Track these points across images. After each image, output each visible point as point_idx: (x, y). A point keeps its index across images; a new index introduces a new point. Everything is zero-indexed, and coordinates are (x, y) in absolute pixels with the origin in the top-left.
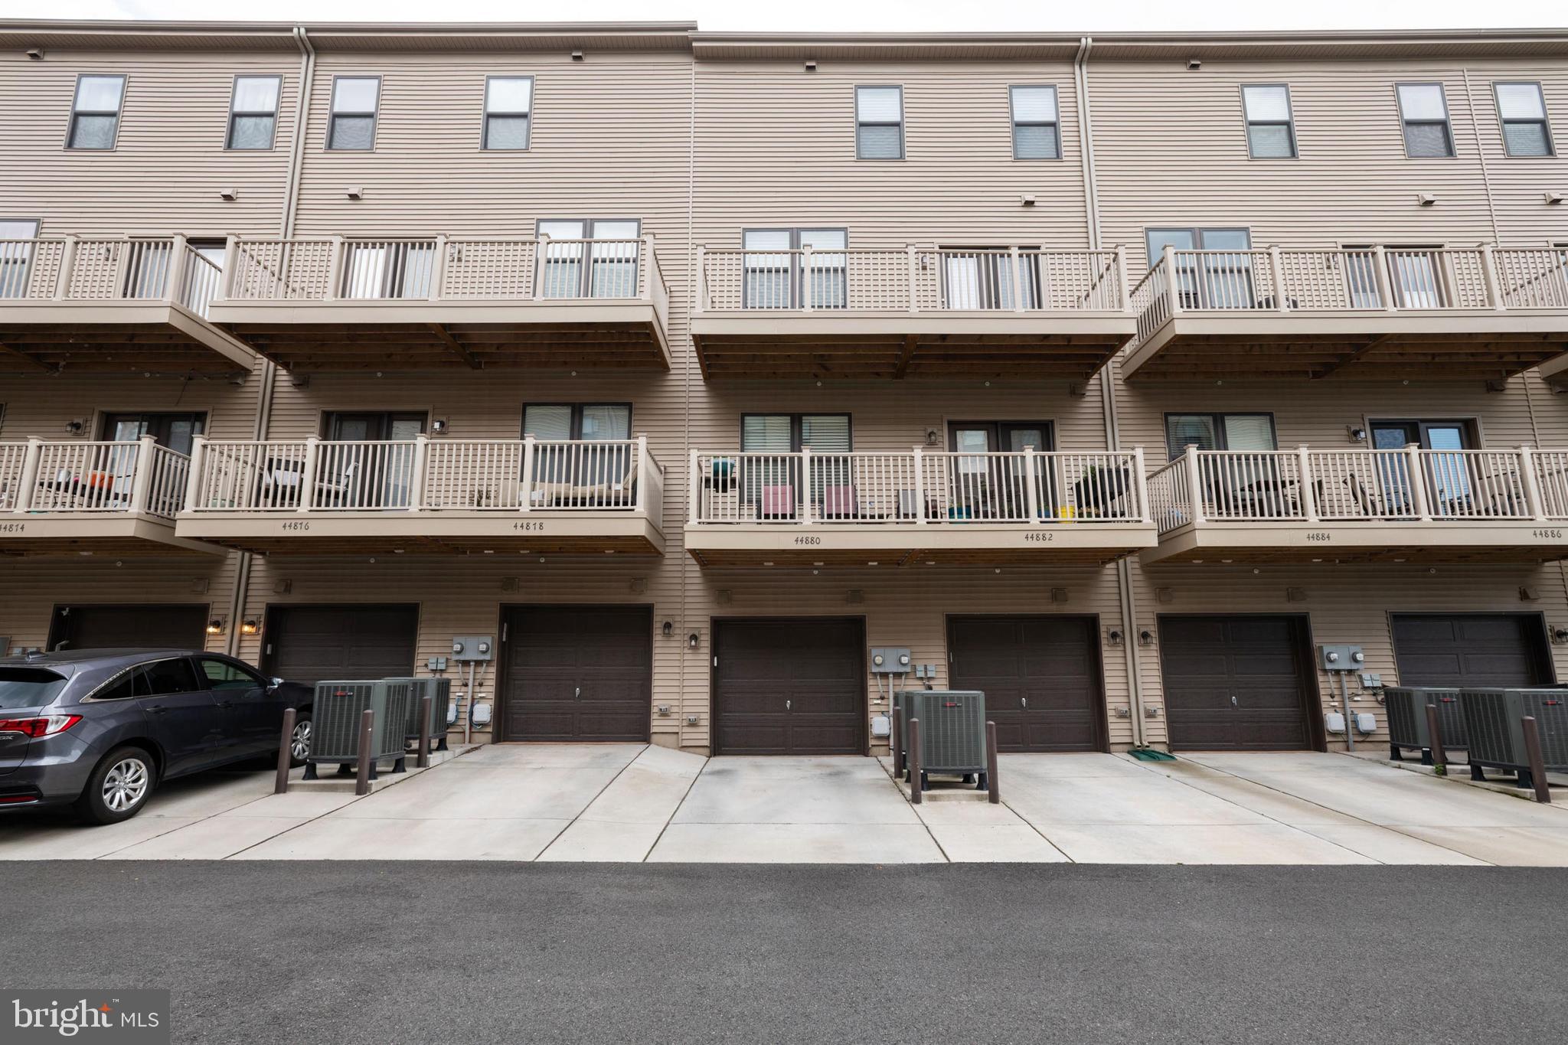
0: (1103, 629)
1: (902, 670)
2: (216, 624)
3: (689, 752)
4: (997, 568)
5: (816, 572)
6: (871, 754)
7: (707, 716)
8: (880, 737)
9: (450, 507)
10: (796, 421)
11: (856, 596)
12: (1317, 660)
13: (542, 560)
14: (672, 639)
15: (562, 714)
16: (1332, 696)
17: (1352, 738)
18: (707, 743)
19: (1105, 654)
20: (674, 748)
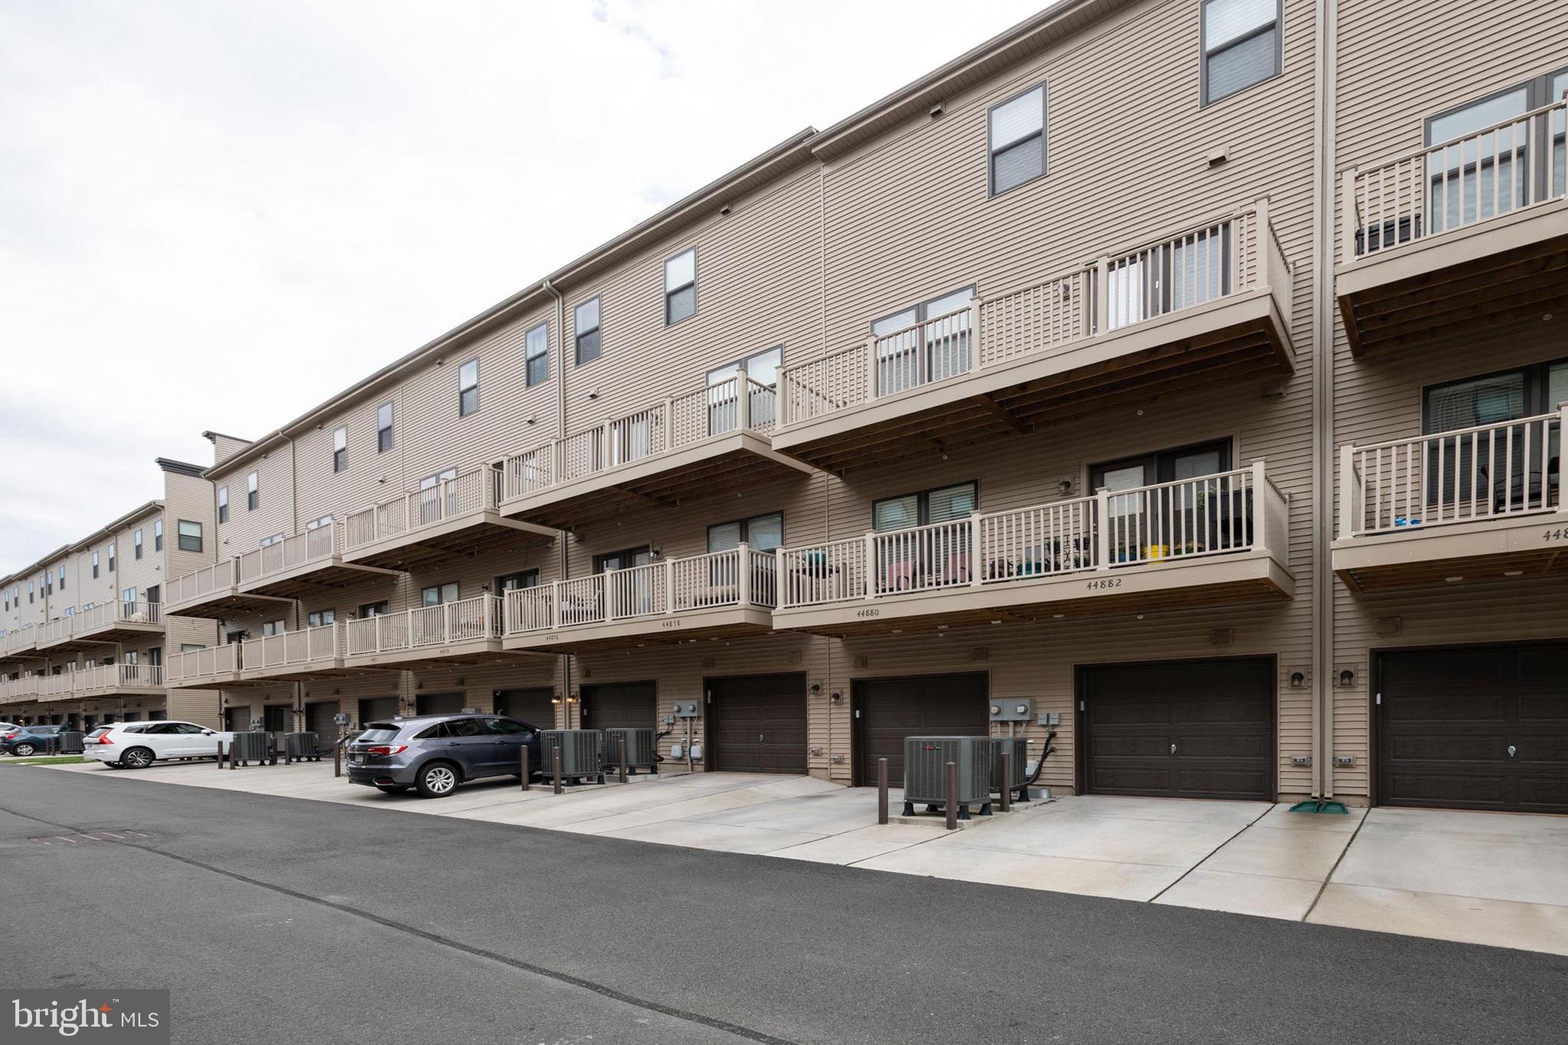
0: (1282, 670)
1: (1020, 718)
2: (558, 698)
3: (837, 783)
4: (1140, 614)
5: (941, 635)
7: (849, 756)
10: (923, 498)
11: (981, 653)
13: (728, 644)
14: (822, 697)
18: (850, 776)
19: (1282, 698)
20: (826, 780)
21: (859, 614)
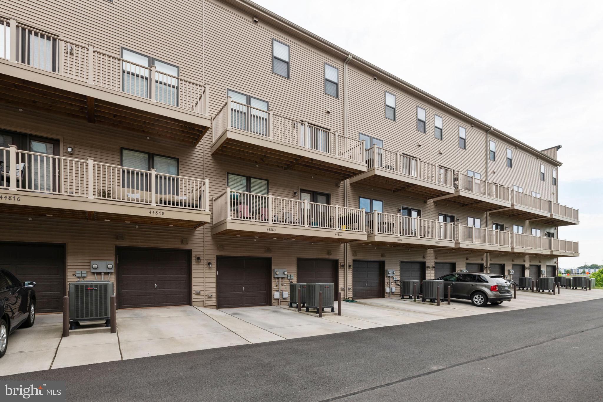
0: (339, 264)
1: (284, 276)
3: (208, 308)
4: (313, 243)
5: (255, 240)
6: (273, 305)
7: (215, 294)
8: (276, 299)
9: (80, 195)
10: (248, 179)
11: (268, 250)
12: (386, 274)
13: (137, 227)
14: (200, 264)
15: (149, 295)
16: (387, 283)
17: (390, 294)
18: (215, 304)
19: (339, 271)
20: (202, 307)
21: (268, 229)
